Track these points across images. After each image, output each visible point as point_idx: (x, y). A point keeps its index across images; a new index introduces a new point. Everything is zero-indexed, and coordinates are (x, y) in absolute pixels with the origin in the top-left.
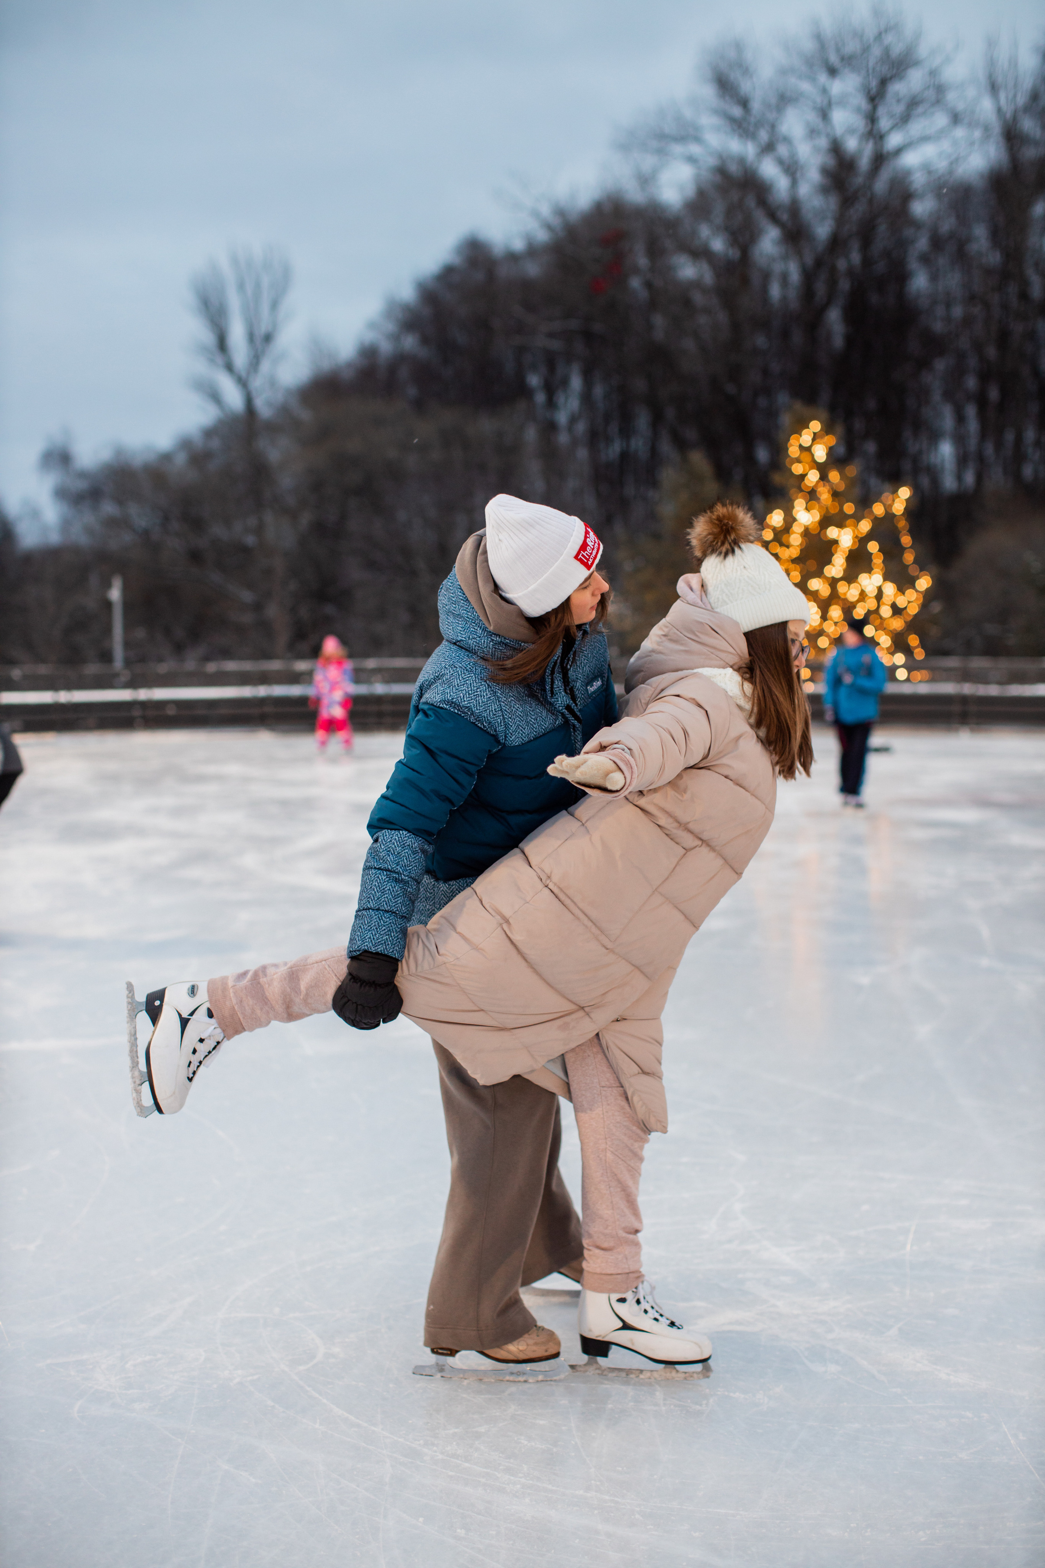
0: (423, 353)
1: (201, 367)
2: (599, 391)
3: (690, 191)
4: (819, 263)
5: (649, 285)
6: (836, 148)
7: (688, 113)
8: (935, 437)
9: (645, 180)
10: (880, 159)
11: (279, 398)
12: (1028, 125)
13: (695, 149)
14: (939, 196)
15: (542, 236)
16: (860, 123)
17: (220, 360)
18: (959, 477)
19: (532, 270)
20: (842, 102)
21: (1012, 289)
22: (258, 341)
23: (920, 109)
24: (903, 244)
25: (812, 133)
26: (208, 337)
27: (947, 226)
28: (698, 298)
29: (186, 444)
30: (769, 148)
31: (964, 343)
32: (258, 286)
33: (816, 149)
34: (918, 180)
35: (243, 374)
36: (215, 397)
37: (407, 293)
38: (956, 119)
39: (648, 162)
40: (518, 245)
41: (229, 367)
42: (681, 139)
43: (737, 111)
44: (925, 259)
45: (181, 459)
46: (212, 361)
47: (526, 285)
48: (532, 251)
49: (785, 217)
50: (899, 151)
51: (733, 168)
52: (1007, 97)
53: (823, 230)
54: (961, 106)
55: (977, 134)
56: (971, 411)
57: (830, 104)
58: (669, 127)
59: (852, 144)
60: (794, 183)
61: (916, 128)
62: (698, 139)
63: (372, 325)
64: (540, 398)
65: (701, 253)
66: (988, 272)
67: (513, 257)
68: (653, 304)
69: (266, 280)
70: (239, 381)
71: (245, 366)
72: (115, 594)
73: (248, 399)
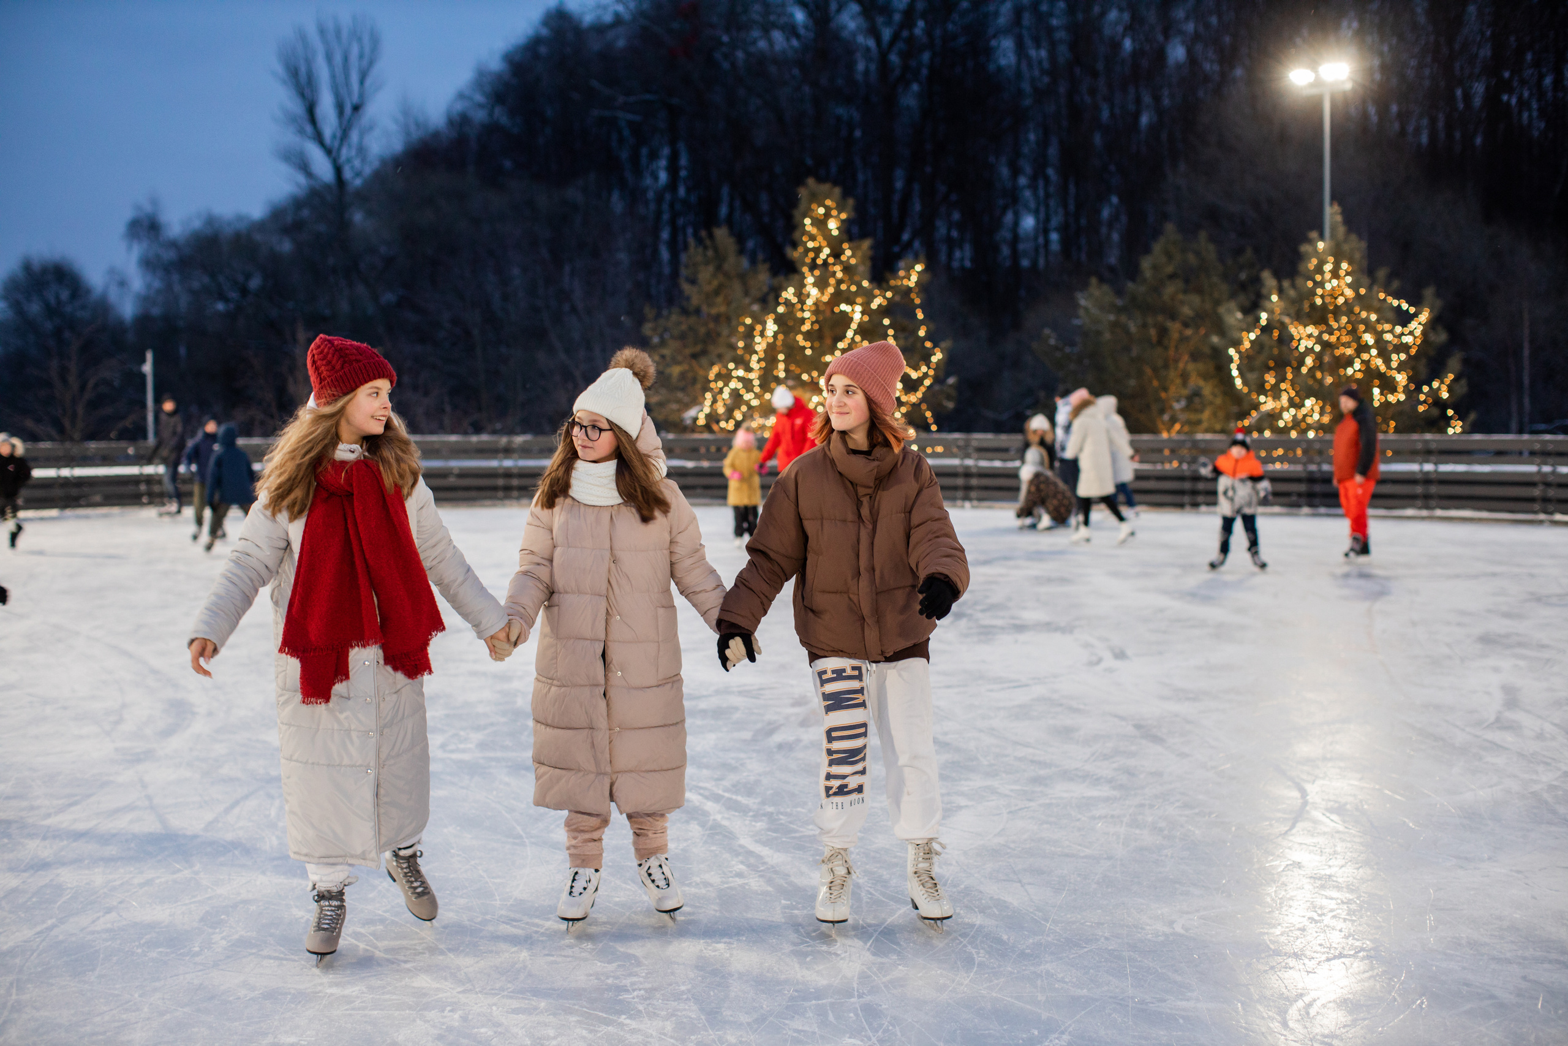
1: (290, 138)
11: (368, 168)
17: (309, 129)
19: (619, 40)
22: (348, 110)
26: (297, 107)
32: (346, 59)
35: (333, 146)
36: (304, 167)
37: (496, 64)
41: (319, 138)
46: (301, 131)
63: (461, 96)
65: (789, 27)
67: (600, 29)
69: (355, 51)
70: (328, 151)
71: (334, 136)
72: (147, 368)
73: (338, 170)
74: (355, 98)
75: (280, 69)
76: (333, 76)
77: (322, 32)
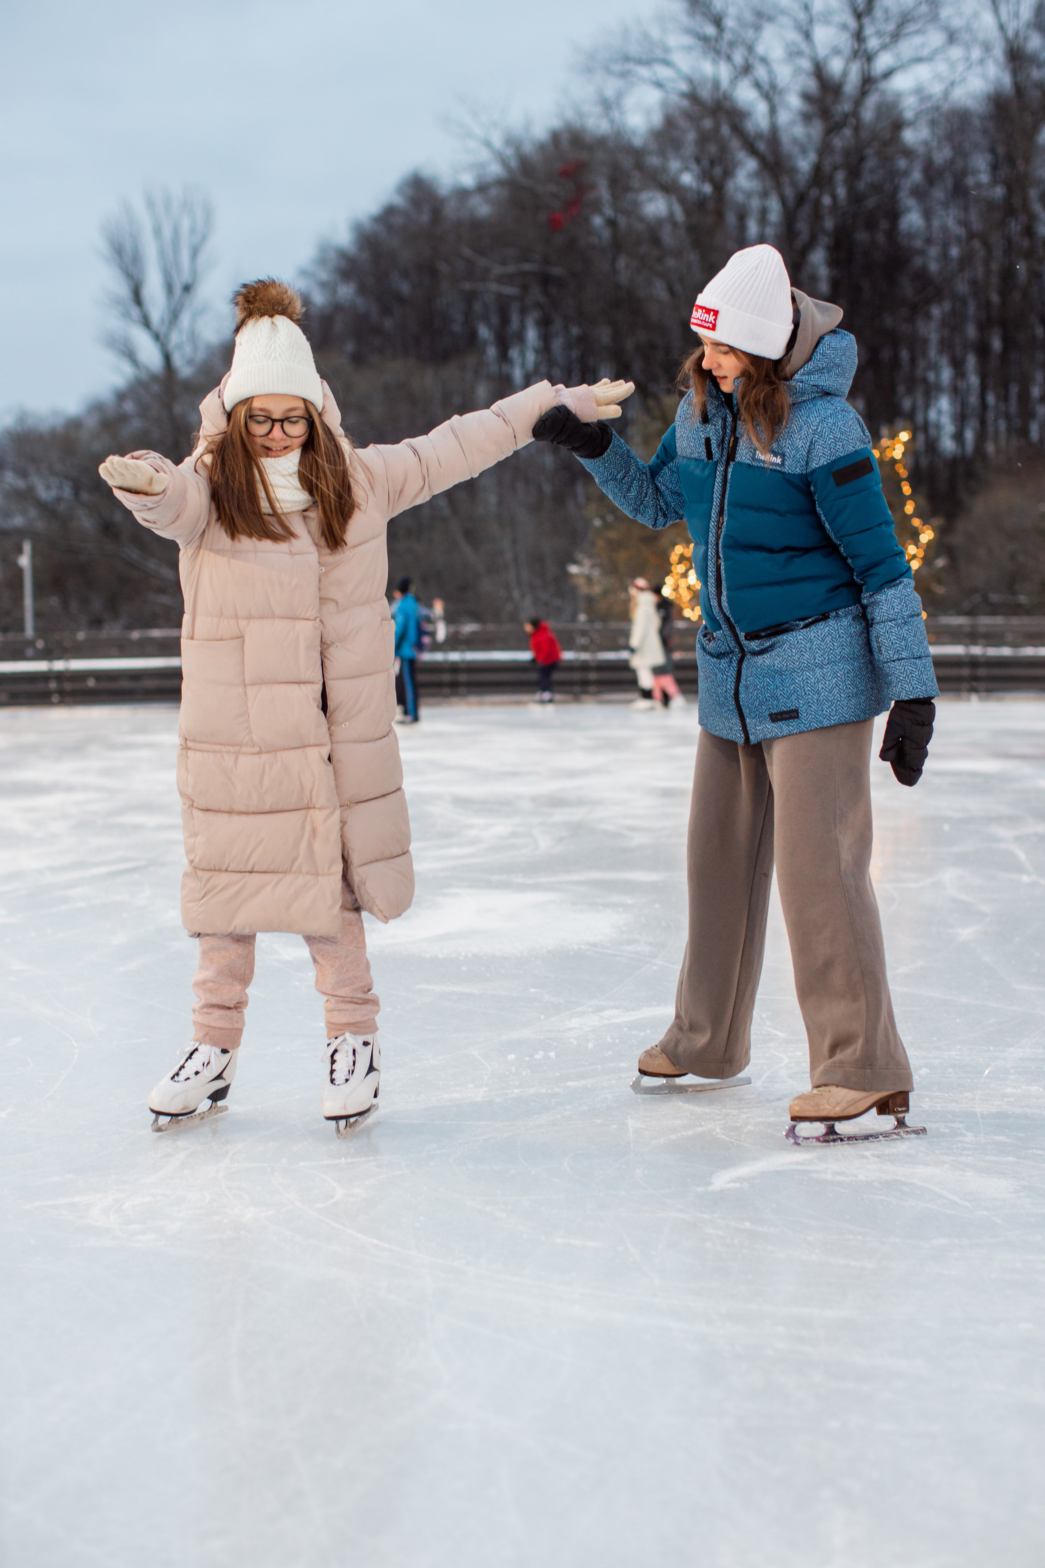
0: (361, 303)
1: (114, 322)
2: (557, 345)
3: (657, 119)
4: (801, 199)
5: (612, 223)
6: (819, 71)
7: (655, 33)
8: (930, 392)
9: (607, 105)
10: (868, 82)
11: (201, 356)
12: (1034, 43)
13: (663, 72)
14: (933, 123)
15: (495, 170)
16: (845, 41)
17: (135, 312)
18: (958, 437)
19: (482, 209)
20: (826, 18)
21: (1015, 227)
22: (178, 290)
23: (911, 27)
24: (894, 175)
25: (793, 53)
26: (123, 290)
27: (942, 155)
28: (667, 237)
29: (97, 407)
30: (747, 69)
31: (962, 287)
32: (176, 232)
33: (797, 71)
34: (909, 106)
35: (162, 330)
36: (130, 354)
37: (344, 238)
38: (952, 37)
39: (611, 87)
40: (468, 180)
41: (146, 322)
42: (647, 62)
43: (710, 30)
44: (919, 193)
45: (92, 422)
46: (126, 315)
47: (475, 225)
48: (482, 188)
49: (762, 146)
50: (888, 74)
51: (705, 93)
52: (1009, 12)
53: (804, 164)
54: (957, 23)
55: (976, 53)
56: (971, 362)
57: (811, 21)
58: (634, 49)
59: (836, 66)
60: (773, 110)
61: (907, 47)
62: (667, 63)
64: (492, 352)
65: (670, 188)
66: (991, 205)
67: (462, 194)
68: (617, 245)
69: (186, 224)
70: (157, 337)
71: (162, 321)
72: (24, 561)
73: (167, 358)
74: (186, 277)
75: (102, 245)
76: (162, 253)
77: (150, 204)
